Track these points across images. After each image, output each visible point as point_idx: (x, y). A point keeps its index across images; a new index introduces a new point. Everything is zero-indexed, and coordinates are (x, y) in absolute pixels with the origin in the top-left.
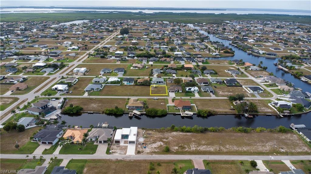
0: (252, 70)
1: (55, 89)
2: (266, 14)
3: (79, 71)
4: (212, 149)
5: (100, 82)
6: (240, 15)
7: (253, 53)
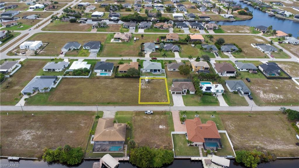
0: (289, 43)
3: (29, 47)
5: (56, 71)
7: (277, 15)
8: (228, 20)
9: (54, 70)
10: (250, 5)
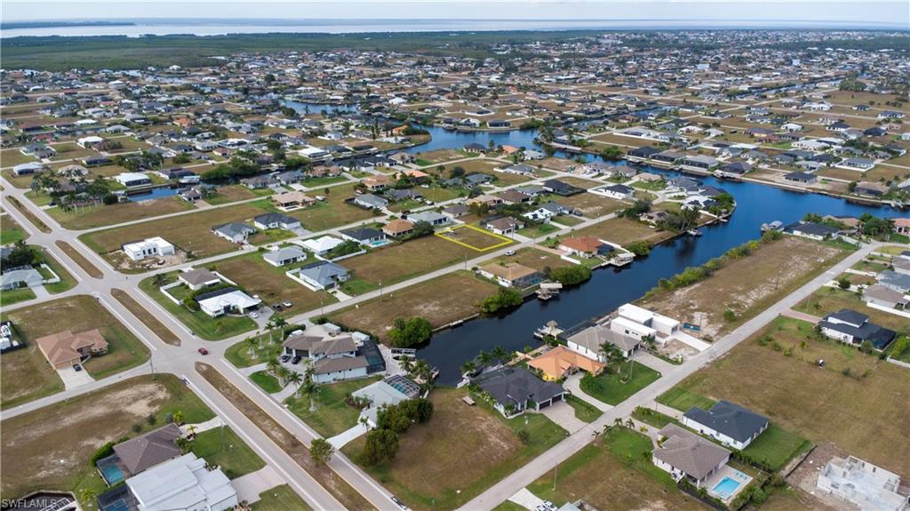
0: (532, 159)
1: (222, 312)
2: (274, 34)
3: (155, 250)
4: (765, 292)
5: (298, 260)
6: (209, 38)
7: (460, 128)
8: (402, 146)
9: (295, 259)
10: (391, 118)
